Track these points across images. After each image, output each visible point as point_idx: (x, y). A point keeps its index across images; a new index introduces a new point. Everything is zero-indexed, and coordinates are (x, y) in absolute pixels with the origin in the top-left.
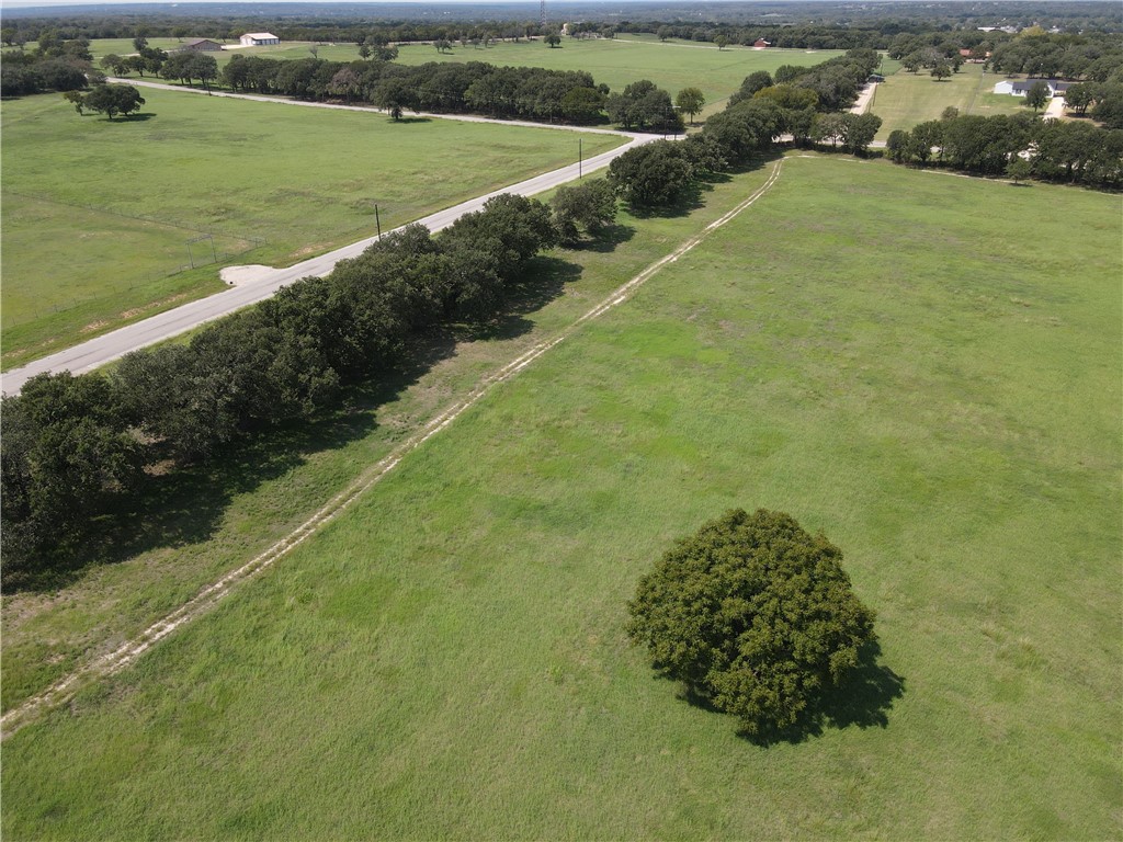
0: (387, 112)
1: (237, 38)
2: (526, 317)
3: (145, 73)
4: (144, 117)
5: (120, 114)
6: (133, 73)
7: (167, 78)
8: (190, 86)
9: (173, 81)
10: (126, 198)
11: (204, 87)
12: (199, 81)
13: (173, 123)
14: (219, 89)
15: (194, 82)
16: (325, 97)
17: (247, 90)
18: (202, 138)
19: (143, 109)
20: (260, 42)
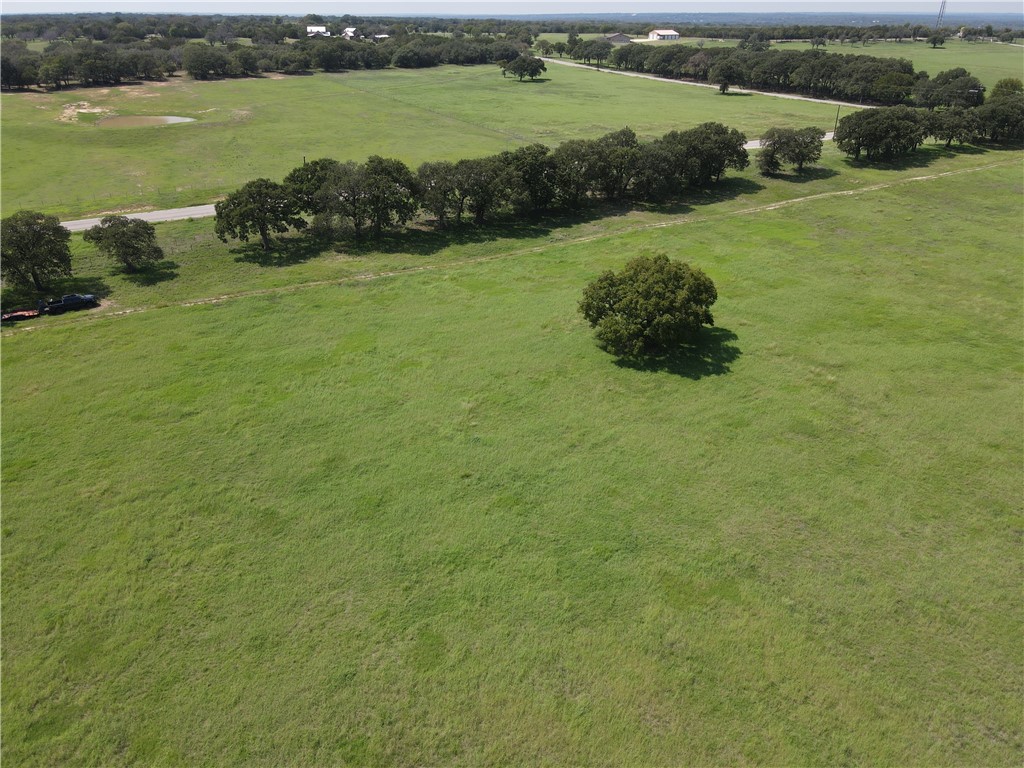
0: (717, 87)
1: (646, 34)
2: (693, 207)
3: (564, 55)
4: (542, 81)
5: (527, 78)
6: (556, 54)
7: (575, 59)
8: (589, 65)
9: (579, 61)
10: (496, 121)
11: (598, 66)
12: (595, 62)
13: (560, 85)
14: (607, 67)
15: (592, 61)
16: (679, 76)
17: (626, 69)
18: (570, 94)
19: (543, 75)
20: (663, 37)
